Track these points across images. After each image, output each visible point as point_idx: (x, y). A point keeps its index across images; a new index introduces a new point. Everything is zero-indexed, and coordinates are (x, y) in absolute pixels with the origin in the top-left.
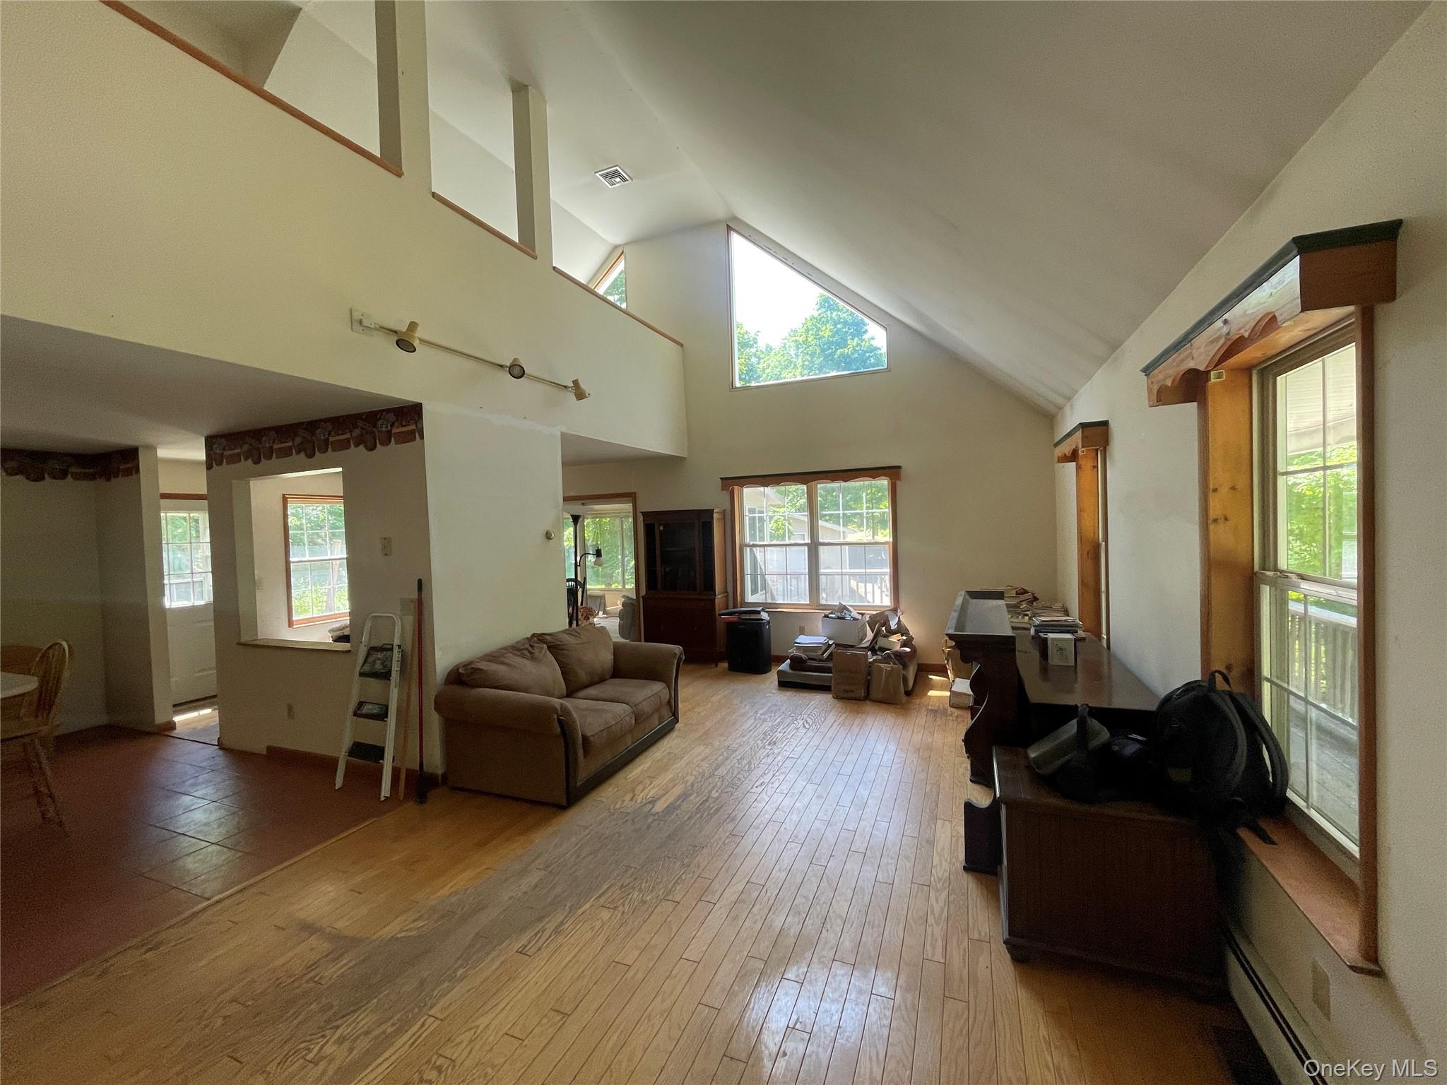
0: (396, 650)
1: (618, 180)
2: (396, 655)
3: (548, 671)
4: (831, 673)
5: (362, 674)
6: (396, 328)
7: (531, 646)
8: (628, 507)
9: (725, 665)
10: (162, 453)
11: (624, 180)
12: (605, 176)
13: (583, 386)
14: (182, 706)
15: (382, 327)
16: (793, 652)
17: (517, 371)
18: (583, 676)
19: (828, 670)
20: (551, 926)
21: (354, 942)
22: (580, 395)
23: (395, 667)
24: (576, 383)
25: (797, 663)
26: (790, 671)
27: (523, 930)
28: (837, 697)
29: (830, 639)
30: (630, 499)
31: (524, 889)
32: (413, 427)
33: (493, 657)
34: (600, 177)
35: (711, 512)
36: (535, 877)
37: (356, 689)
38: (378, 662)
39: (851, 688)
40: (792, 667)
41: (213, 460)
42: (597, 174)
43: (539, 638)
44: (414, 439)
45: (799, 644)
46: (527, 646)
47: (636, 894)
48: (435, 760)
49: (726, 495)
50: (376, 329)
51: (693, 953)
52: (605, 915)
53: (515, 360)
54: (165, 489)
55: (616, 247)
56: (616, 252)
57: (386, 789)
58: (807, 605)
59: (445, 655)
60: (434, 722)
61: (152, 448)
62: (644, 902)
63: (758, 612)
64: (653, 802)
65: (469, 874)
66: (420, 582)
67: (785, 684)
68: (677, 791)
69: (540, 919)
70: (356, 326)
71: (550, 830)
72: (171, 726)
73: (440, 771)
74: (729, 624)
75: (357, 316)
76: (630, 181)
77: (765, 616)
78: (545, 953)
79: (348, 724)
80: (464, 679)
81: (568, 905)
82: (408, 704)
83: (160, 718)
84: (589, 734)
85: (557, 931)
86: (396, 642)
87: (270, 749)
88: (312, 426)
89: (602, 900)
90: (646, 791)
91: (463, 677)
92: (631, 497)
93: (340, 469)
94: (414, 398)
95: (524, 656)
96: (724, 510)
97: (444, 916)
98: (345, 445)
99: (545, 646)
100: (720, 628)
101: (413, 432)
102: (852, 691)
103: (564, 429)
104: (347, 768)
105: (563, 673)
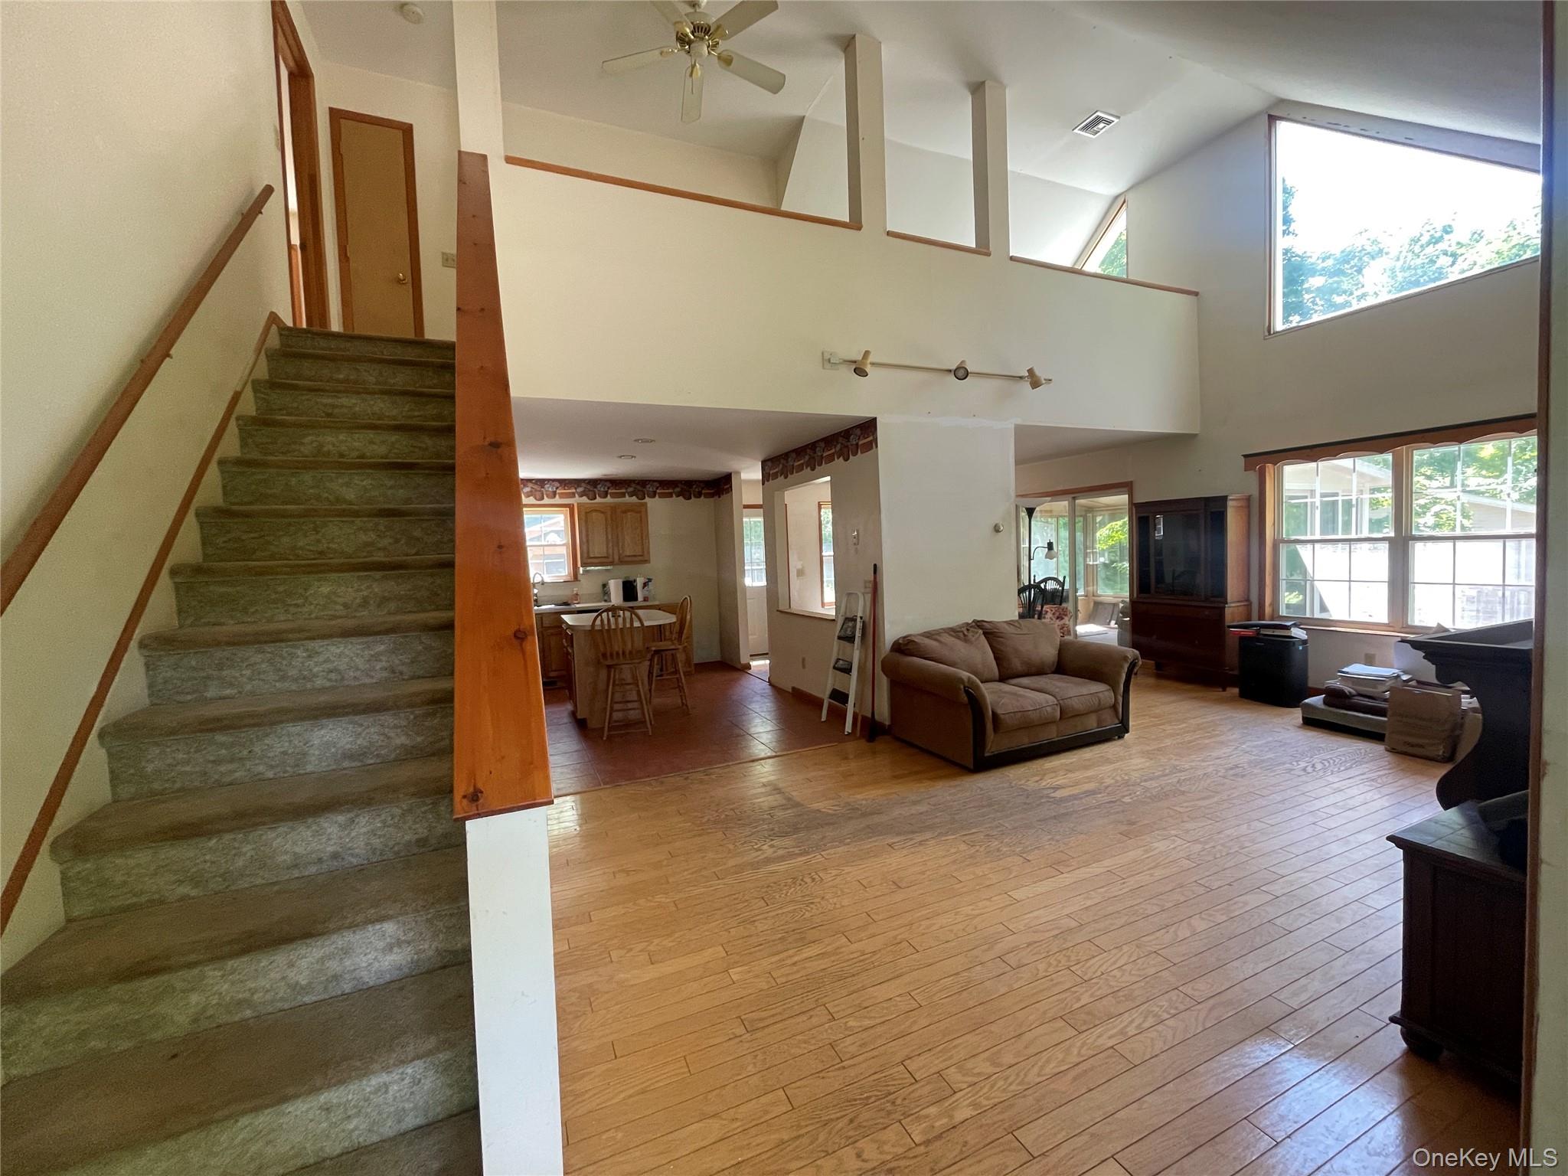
0: (859, 619)
1: (1101, 125)
2: (859, 625)
3: (982, 654)
4: (1385, 716)
5: (840, 638)
6: (854, 359)
7: (968, 630)
8: (1124, 498)
9: (1236, 691)
10: (744, 476)
11: (1109, 122)
12: (1085, 128)
13: (1037, 372)
14: (754, 656)
15: (845, 361)
16: (1335, 683)
17: (961, 373)
18: (1017, 664)
19: (1381, 712)
20: (919, 839)
21: (797, 805)
22: (1035, 383)
23: (858, 634)
24: (1031, 371)
25: (1336, 698)
26: (1323, 707)
27: (898, 834)
28: (1392, 750)
29: (1405, 672)
30: (1125, 489)
31: (913, 812)
32: (871, 438)
33: (929, 635)
34: (1080, 132)
35: (1223, 500)
36: (922, 808)
37: (835, 648)
38: (849, 629)
39: (1421, 741)
40: (1325, 702)
41: (766, 477)
42: (1076, 131)
43: (978, 624)
44: (872, 448)
45: (1347, 673)
46: (964, 629)
47: (996, 843)
48: (883, 712)
49: (1252, 477)
50: (840, 363)
51: (1016, 894)
52: (963, 847)
53: (963, 362)
54: (745, 502)
55: (1117, 197)
56: (1117, 203)
57: (848, 728)
58: (1384, 625)
59: (892, 630)
60: (883, 682)
61: (738, 473)
62: (998, 850)
63: (1287, 628)
64: (1056, 789)
65: (881, 792)
66: (875, 566)
67: (1311, 722)
68: (1091, 786)
69: (913, 832)
70: (828, 366)
71: (953, 783)
72: (749, 667)
73: (887, 723)
74: (1242, 639)
75: (827, 356)
76: (1116, 120)
77: (1298, 633)
78: (905, 852)
79: (830, 675)
80: (903, 648)
81: (939, 831)
82: (866, 661)
83: (743, 661)
84: (999, 711)
85: (921, 843)
86: (860, 614)
87: (794, 688)
88: (813, 446)
89: (965, 838)
90: (1055, 780)
91: (904, 647)
92: (1127, 487)
93: (828, 478)
94: (871, 415)
95: (958, 638)
96: (1250, 496)
97: (853, 809)
98: (831, 459)
99: (981, 631)
100: (1232, 644)
101: (871, 443)
102: (1421, 746)
103: (1019, 421)
104: (829, 707)
105: (996, 658)
